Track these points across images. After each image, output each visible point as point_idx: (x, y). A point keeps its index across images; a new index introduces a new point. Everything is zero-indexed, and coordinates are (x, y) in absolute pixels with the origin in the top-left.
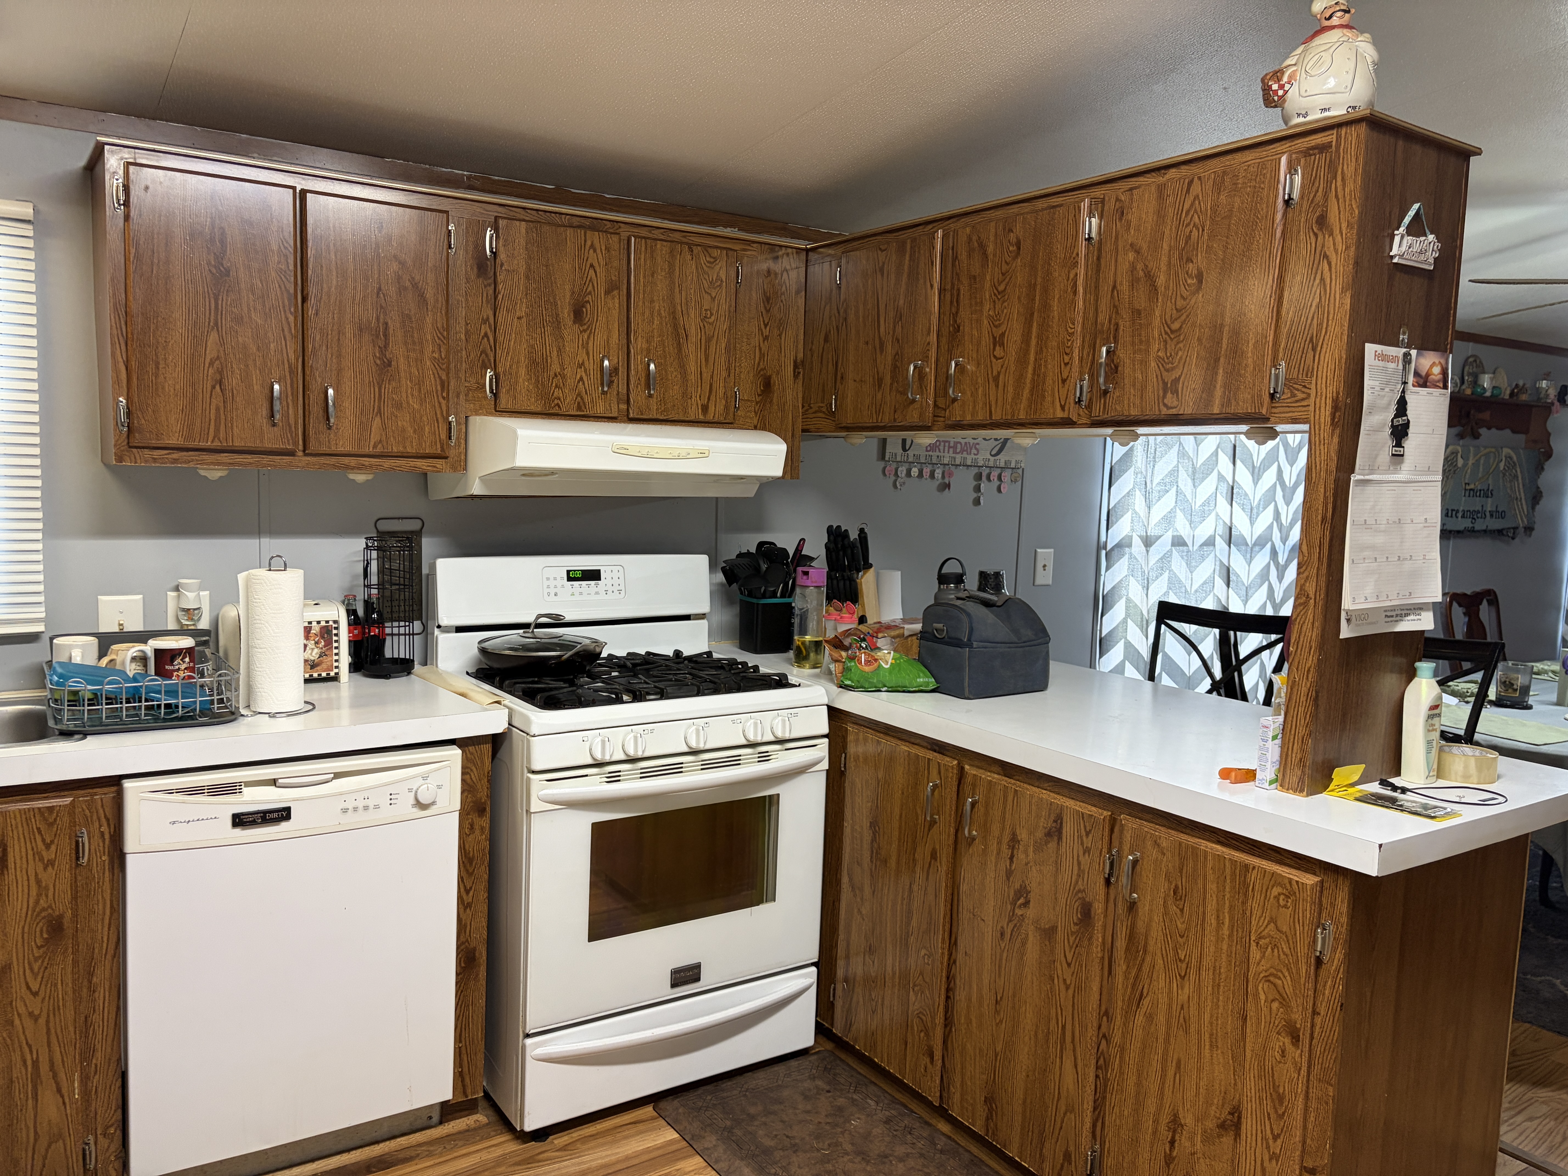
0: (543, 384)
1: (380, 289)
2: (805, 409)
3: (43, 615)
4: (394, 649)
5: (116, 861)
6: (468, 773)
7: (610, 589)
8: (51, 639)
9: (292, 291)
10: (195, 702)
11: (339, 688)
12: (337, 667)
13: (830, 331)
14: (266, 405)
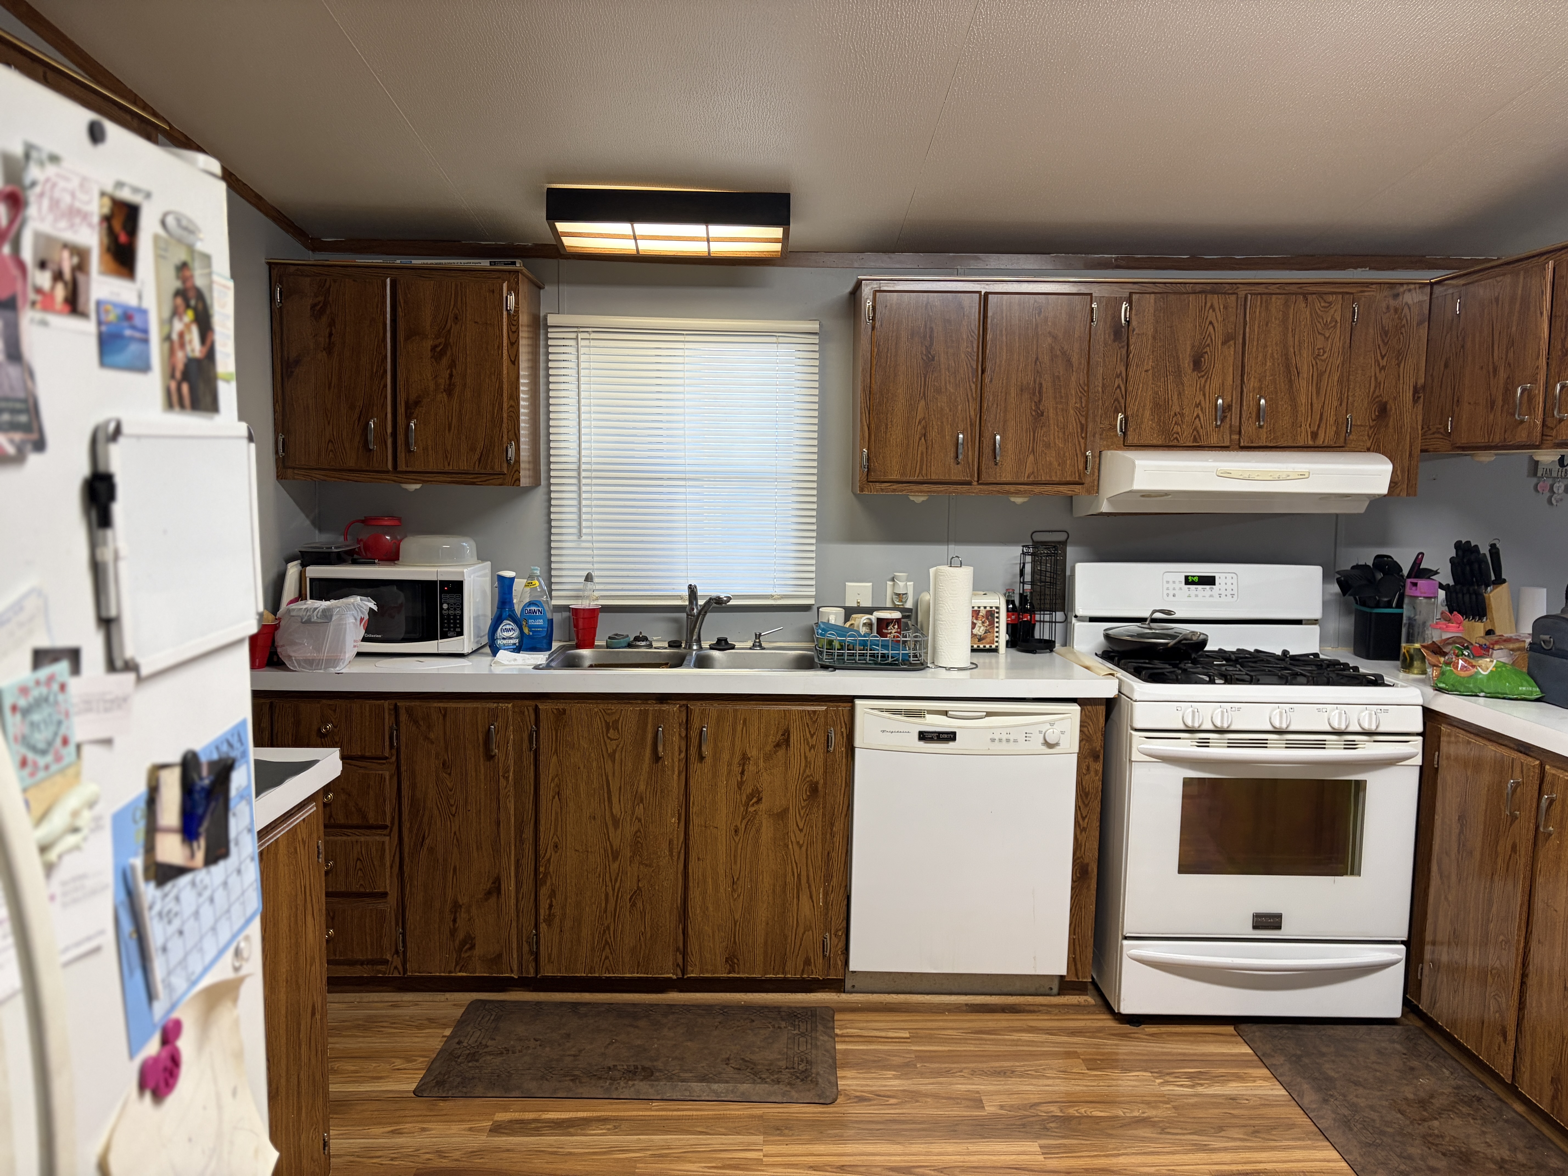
0: (1164, 423)
1: (1037, 359)
2: (1424, 430)
3: (814, 593)
4: (1041, 632)
5: (850, 752)
6: (1086, 726)
7: (1223, 592)
8: (818, 608)
9: (975, 367)
10: (899, 654)
11: (997, 657)
12: (997, 642)
13: (1450, 358)
14: (953, 450)
